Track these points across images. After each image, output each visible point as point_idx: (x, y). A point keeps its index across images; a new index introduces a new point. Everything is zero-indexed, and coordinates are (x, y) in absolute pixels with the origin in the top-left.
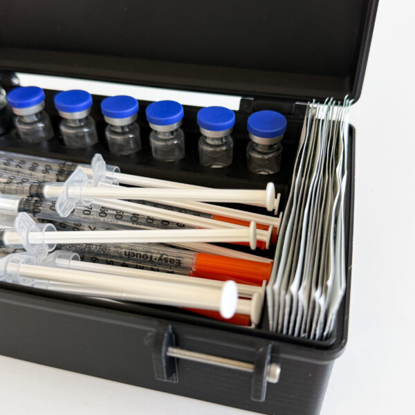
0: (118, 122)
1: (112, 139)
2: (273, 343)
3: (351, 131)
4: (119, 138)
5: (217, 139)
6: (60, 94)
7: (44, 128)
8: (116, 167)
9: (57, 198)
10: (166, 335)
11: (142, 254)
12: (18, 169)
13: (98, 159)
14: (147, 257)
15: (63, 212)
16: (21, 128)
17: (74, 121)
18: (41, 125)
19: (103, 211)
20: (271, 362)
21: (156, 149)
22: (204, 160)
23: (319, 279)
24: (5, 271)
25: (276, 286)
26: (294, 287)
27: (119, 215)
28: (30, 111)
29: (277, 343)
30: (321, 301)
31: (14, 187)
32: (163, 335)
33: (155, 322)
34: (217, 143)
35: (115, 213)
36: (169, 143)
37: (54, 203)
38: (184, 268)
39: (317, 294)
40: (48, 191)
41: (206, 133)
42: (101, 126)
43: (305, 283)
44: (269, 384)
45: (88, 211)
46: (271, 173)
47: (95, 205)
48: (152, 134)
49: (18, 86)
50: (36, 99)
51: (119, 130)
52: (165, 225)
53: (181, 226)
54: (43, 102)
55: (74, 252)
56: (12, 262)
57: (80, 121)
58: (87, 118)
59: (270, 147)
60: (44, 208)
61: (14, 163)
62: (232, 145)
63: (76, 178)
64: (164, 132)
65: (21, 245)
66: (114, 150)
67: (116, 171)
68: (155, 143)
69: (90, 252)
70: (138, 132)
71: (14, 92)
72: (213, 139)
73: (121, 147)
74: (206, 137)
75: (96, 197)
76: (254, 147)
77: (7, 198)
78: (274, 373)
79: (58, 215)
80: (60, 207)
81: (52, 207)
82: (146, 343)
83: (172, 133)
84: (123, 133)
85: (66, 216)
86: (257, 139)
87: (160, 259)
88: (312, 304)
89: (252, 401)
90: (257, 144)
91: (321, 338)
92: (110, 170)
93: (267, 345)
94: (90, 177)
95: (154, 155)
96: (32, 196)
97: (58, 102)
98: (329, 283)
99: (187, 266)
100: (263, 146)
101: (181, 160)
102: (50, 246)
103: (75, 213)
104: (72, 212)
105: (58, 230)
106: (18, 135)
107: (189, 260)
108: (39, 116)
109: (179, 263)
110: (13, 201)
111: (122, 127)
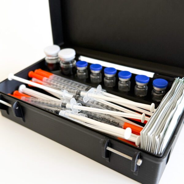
0: (109, 76)
1: (106, 81)
2: (140, 152)
4: (108, 81)
5: (141, 86)
6: (92, 65)
7: (86, 75)
8: (105, 90)
9: (84, 96)
10: (107, 141)
11: (107, 119)
12: (74, 86)
13: (100, 87)
14: (108, 120)
15: (85, 101)
16: (79, 74)
17: (95, 74)
18: (85, 74)
19: (98, 103)
21: (120, 87)
22: (136, 93)
24: (65, 114)
28: (81, 69)
30: (157, 140)
31: (72, 90)
32: (106, 141)
33: (105, 137)
35: (101, 104)
36: (125, 85)
37: (83, 97)
38: (119, 126)
39: (156, 137)
40: (82, 93)
41: (138, 83)
42: (103, 76)
45: (93, 102)
47: (96, 101)
48: (119, 82)
49: (80, 61)
50: (85, 65)
51: (108, 78)
54: (87, 67)
55: (86, 114)
56: (67, 112)
57: (97, 74)
58: (99, 73)
59: (161, 92)
60: (80, 99)
61: (73, 84)
62: (147, 89)
63: (91, 91)
65: (71, 108)
66: (106, 85)
67: (105, 92)
68: (120, 85)
69: (91, 115)
70: (115, 80)
71: (78, 62)
72: (140, 86)
73: (108, 84)
74: (138, 85)
75: (96, 98)
76: (155, 91)
77: (70, 94)
79: (83, 102)
80: (85, 99)
81: (82, 99)
82: (100, 142)
83: (126, 82)
84: (110, 80)
85: (86, 102)
86: (156, 88)
87: (112, 121)
88: (155, 141)
89: (131, 171)
90: (156, 90)
91: (158, 154)
92: (103, 91)
93: (138, 152)
94: (95, 92)
95: (119, 88)
96: (77, 94)
97: (91, 67)
99: (120, 126)
100: (158, 91)
101: (129, 92)
102: (79, 110)
103: (89, 102)
104: (88, 102)
105: (82, 106)
106: (77, 76)
107: (122, 124)
108: (85, 71)
109: (118, 124)
110: (71, 95)
111: (110, 78)
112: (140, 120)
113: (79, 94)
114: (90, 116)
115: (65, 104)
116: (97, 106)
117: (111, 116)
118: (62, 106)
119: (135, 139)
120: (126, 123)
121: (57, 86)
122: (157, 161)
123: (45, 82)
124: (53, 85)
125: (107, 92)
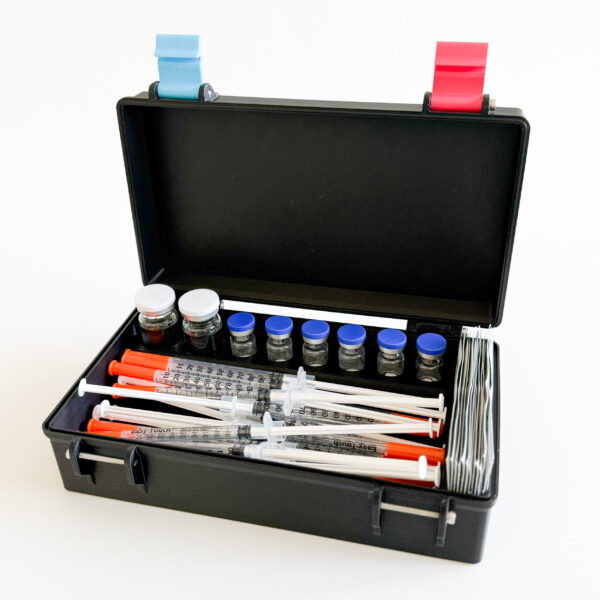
0: (314, 342)
2: (450, 497)
3: (496, 347)
4: (314, 354)
5: (392, 355)
7: (253, 346)
8: (313, 377)
9: (281, 403)
11: (347, 443)
13: (301, 370)
14: (351, 445)
15: (287, 412)
16: (235, 346)
17: (279, 341)
18: (250, 344)
19: (313, 411)
20: (450, 510)
22: (380, 370)
23: (478, 453)
25: (452, 459)
26: (463, 459)
27: (325, 413)
28: (242, 334)
29: (453, 498)
30: (480, 468)
34: (392, 357)
35: (322, 411)
36: (354, 357)
38: (379, 453)
39: (477, 463)
41: (385, 350)
42: (299, 344)
43: (470, 456)
44: (449, 525)
45: (302, 411)
46: (435, 380)
47: (307, 406)
48: (340, 350)
51: (313, 347)
52: (359, 420)
53: (371, 421)
57: (283, 340)
58: (288, 339)
60: (271, 410)
62: (403, 360)
64: (350, 349)
65: (263, 437)
68: (343, 357)
72: (389, 355)
73: (314, 360)
74: (384, 353)
77: (244, 402)
78: (451, 518)
83: (356, 350)
84: (317, 350)
85: (290, 415)
86: (424, 356)
87: (361, 447)
88: (475, 470)
90: (424, 359)
91: (481, 494)
93: (447, 498)
95: (340, 365)
96: (260, 400)
98: (485, 456)
100: (429, 360)
101: (363, 371)
104: (292, 412)
107: (380, 448)
108: (250, 337)
109: (375, 449)
110: (248, 405)
111: (317, 345)
112: (428, 434)
113: (267, 400)
114: (305, 443)
115: (247, 428)
116: (316, 418)
117: (355, 436)
118: (240, 436)
119: (431, 475)
120: (391, 443)
121: (198, 388)
122: (482, 507)
123: (161, 382)
124: (188, 386)
125: (317, 379)
